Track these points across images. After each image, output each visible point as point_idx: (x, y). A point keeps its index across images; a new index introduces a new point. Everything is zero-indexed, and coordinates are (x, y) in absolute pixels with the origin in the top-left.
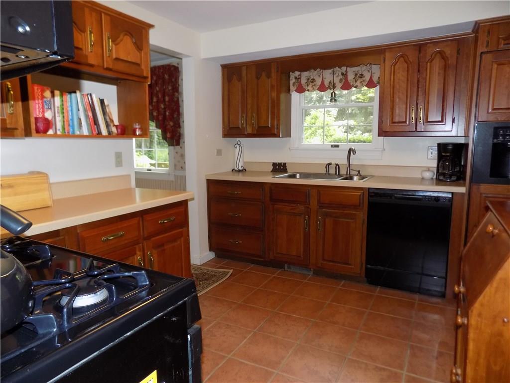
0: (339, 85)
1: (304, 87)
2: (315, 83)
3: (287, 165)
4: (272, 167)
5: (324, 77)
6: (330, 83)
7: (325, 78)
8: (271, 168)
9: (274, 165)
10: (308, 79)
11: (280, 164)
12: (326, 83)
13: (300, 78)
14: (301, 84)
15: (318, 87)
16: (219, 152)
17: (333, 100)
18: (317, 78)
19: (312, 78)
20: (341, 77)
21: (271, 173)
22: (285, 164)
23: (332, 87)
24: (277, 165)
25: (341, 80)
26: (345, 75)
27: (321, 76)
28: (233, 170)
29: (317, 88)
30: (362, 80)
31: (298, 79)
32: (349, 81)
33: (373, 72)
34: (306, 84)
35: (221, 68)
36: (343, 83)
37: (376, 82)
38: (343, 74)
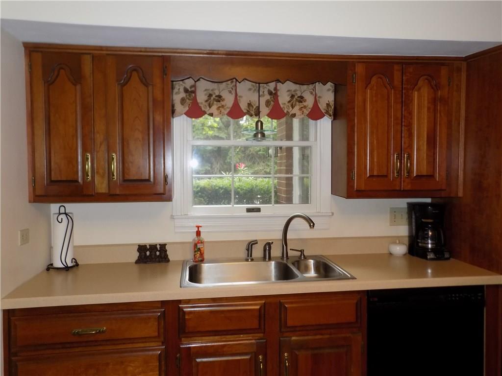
0: (265, 110)
1: (203, 109)
2: (223, 103)
3: (167, 247)
4: (137, 254)
5: (239, 94)
6: (249, 105)
7: (240, 97)
8: (135, 255)
9: (142, 249)
10: (210, 95)
11: (153, 247)
12: (243, 106)
13: (194, 92)
14: (198, 103)
15: (228, 110)
16: (25, 237)
17: (259, 136)
18: (225, 94)
19: (217, 94)
20: (268, 97)
21: (136, 266)
22: (163, 246)
23: (253, 113)
24: (148, 250)
25: (268, 103)
26: (274, 94)
27: (233, 92)
28: (48, 269)
29: (226, 112)
30: (302, 105)
31: (191, 92)
32: (282, 106)
33: (318, 95)
34: (207, 104)
35: (23, 49)
36: (271, 107)
37: (323, 111)
38: (270, 93)
